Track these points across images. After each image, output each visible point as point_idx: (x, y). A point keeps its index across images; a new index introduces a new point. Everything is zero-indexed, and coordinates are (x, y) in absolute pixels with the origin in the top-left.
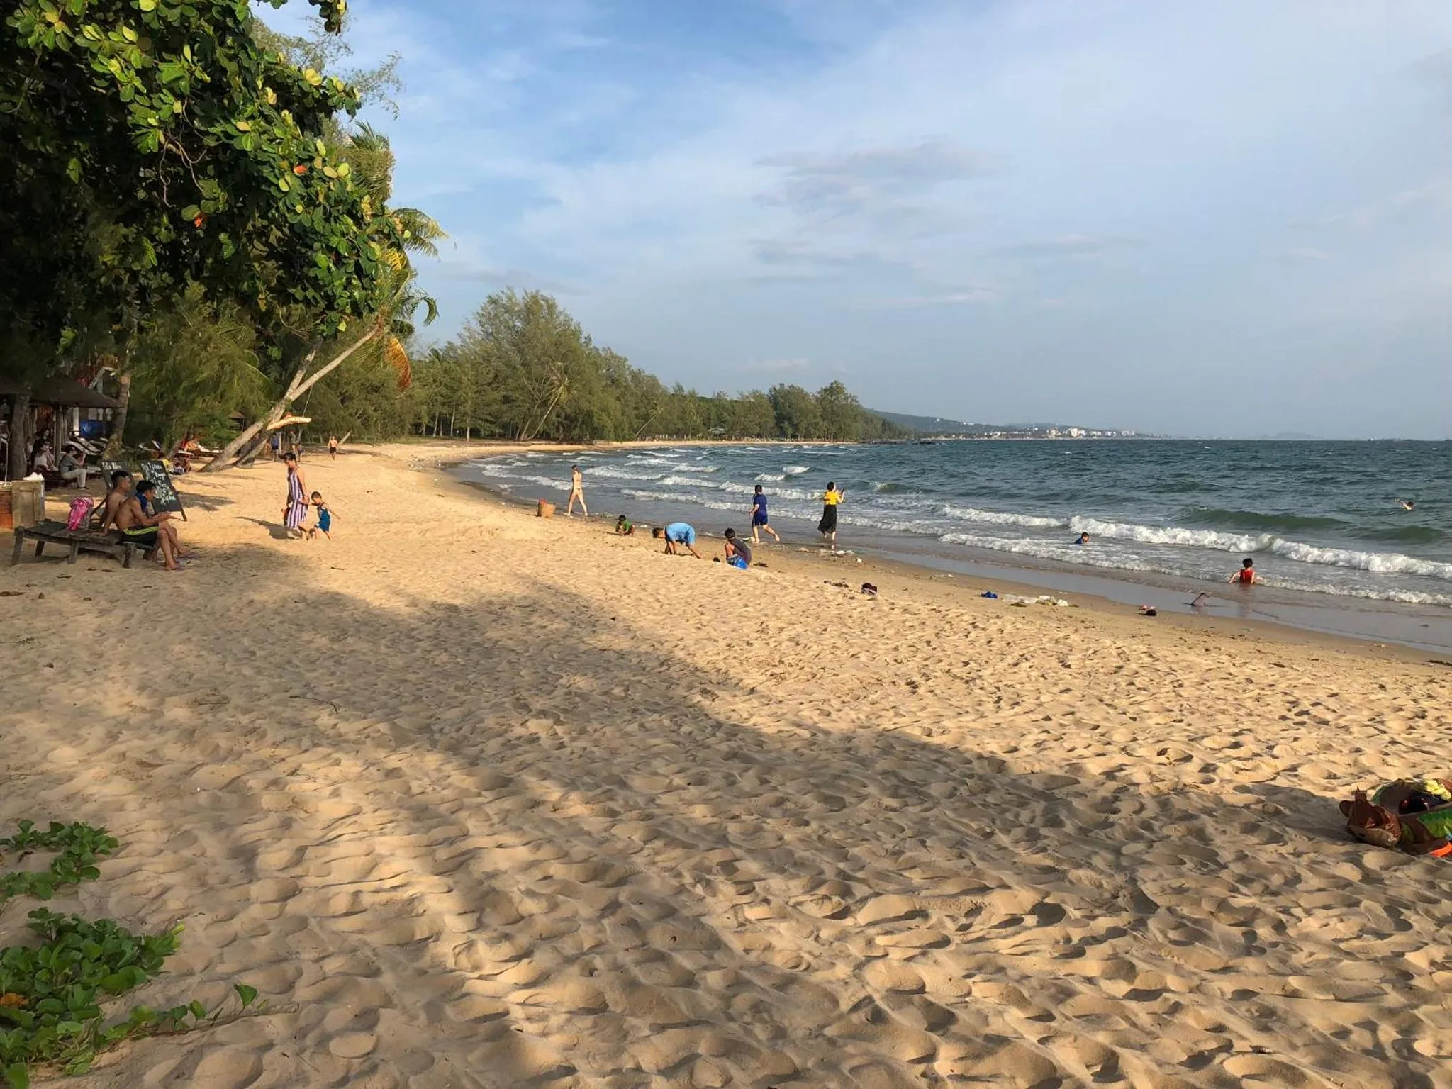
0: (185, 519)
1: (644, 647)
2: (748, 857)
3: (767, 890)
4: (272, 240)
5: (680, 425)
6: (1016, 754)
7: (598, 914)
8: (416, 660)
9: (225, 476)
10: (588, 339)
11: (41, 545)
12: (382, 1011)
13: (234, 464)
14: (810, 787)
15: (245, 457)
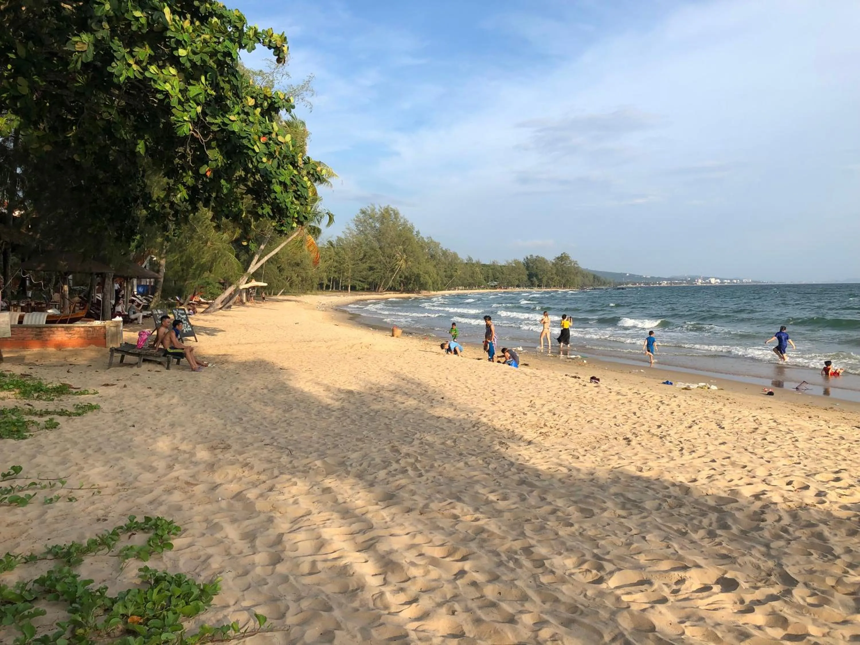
0: (197, 341)
1: (463, 415)
2: (538, 545)
3: (552, 565)
4: (249, 184)
5: (471, 281)
6: (696, 483)
7: (453, 577)
8: (333, 423)
9: (216, 315)
10: (418, 232)
11: (123, 357)
12: (337, 632)
13: (220, 309)
14: (571, 503)
15: (226, 305)
